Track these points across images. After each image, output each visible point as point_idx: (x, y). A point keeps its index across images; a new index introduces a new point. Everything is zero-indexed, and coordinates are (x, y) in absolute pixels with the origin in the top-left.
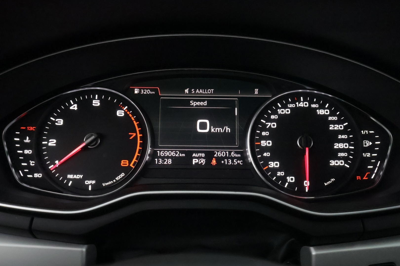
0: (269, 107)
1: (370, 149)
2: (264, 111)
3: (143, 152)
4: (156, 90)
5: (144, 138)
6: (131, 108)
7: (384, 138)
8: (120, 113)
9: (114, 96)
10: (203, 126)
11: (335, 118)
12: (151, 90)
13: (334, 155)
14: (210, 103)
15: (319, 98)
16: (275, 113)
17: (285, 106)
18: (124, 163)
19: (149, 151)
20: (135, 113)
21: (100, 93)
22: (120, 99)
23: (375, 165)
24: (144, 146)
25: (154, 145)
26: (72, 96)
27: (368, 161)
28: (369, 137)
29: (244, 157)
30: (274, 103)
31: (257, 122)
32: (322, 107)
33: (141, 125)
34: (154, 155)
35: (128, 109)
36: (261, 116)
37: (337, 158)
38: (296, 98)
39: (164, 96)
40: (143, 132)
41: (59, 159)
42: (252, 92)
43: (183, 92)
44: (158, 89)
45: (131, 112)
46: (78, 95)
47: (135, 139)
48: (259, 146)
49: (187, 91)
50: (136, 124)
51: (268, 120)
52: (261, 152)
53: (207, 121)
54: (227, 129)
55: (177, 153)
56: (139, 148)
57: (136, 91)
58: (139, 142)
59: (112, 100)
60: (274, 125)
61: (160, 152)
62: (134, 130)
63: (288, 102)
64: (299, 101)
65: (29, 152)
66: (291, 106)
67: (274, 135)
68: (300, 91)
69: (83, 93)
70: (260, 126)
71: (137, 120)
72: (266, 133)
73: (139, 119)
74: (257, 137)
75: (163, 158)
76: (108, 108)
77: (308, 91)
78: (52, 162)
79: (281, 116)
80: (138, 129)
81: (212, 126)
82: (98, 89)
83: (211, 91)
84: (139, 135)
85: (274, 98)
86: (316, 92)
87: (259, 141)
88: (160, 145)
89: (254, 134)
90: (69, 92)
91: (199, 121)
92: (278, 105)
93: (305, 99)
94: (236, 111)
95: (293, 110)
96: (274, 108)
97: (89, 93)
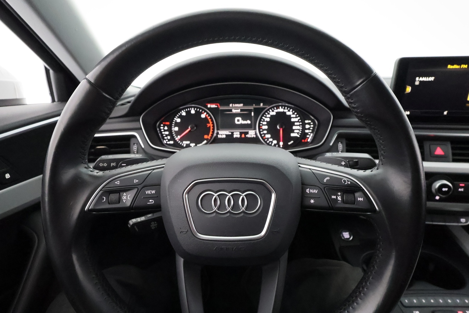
0: (266, 112)
1: (309, 129)
2: (264, 114)
3: (213, 132)
4: (217, 105)
5: (213, 126)
6: (207, 113)
7: (314, 124)
8: (203, 116)
9: (200, 109)
10: (238, 121)
11: (294, 116)
12: (216, 105)
13: (293, 131)
14: (242, 110)
15: (288, 107)
16: (269, 114)
17: (273, 111)
18: (206, 137)
19: (216, 131)
20: (209, 115)
21: (194, 107)
22: (203, 110)
23: (310, 135)
24: (214, 129)
25: (218, 129)
26: (183, 109)
27: (307, 134)
28: (309, 124)
29: (256, 134)
30: (268, 110)
31: (261, 118)
32: (289, 111)
33: (212, 121)
34: (218, 134)
35: (207, 114)
36: (263, 116)
37: (293, 132)
38: (278, 107)
39: (222, 108)
40: (213, 123)
41: (180, 135)
42: (260, 105)
43: (229, 106)
44: (219, 105)
45: (208, 115)
46: (185, 108)
47: (210, 127)
48: (262, 129)
49: (231, 105)
50: (210, 120)
51: (266, 117)
52: (263, 131)
53: (240, 118)
54: (249, 122)
55: (228, 132)
56: (211, 130)
57: (209, 106)
58: (212, 128)
59: (199, 110)
60: (268, 120)
61: (220, 132)
62: (209, 123)
63: (274, 109)
64: (279, 108)
65: (167, 133)
66: (276, 111)
67: (268, 123)
68: (280, 104)
69: (187, 108)
70: (262, 120)
71: (210, 118)
72: (265, 123)
73: (211, 118)
74: (261, 125)
75: (222, 135)
76: (198, 114)
77: (283, 104)
78: (177, 137)
79: (271, 116)
80: (211, 122)
81: (242, 121)
82: (193, 105)
83: (242, 105)
84: (211, 125)
85: (269, 108)
86: (287, 105)
87: (262, 126)
88: (220, 129)
89: (259, 123)
90: (181, 108)
91: (237, 119)
92: (271, 110)
93: (282, 108)
94: (253, 114)
95: (276, 113)
96: (268, 112)
97: (189, 107)
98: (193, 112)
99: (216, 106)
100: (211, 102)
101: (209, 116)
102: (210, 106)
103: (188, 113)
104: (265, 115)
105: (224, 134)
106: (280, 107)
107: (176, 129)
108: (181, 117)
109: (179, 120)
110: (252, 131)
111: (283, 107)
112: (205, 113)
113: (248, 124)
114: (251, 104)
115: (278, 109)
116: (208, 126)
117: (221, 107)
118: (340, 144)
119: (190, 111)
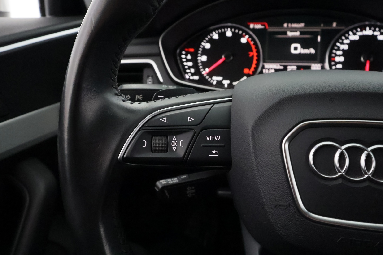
0: (343, 35)
2: (340, 38)
3: (257, 65)
4: (264, 25)
5: (258, 56)
6: (250, 36)
8: (244, 40)
9: (240, 29)
10: (296, 49)
12: (262, 25)
14: (301, 33)
15: (380, 27)
16: (347, 38)
17: (354, 34)
18: (246, 71)
19: (261, 64)
20: (253, 40)
21: (231, 27)
22: (243, 31)
24: (258, 61)
25: (264, 61)
26: (214, 30)
30: (347, 32)
31: (334, 45)
32: (382, 34)
33: (257, 47)
34: (263, 67)
35: (249, 38)
36: (337, 41)
38: (363, 28)
39: (271, 29)
40: (258, 52)
41: (209, 68)
42: (331, 25)
43: (282, 25)
44: (266, 24)
45: (250, 39)
46: (217, 29)
47: (253, 56)
48: (334, 61)
49: (285, 25)
50: (253, 47)
51: (342, 43)
52: (335, 65)
53: (298, 45)
54: (312, 51)
55: (278, 66)
56: (255, 62)
57: (252, 26)
58: (255, 58)
59: (239, 31)
60: (346, 47)
61: (267, 65)
62: (252, 51)
63: (357, 31)
64: (365, 30)
65: (190, 64)
66: (360, 33)
67: (345, 53)
68: (367, 23)
69: (221, 28)
70: (336, 48)
71: (254, 44)
72: (339, 53)
73: (255, 44)
74: (333, 55)
75: (268, 69)
76: (236, 37)
77: (373, 23)
78: (204, 70)
79: (351, 41)
80: (254, 50)
81: (302, 49)
82: (229, 24)
83: (302, 25)
84: (255, 54)
85: (347, 29)
86: (379, 24)
87: (334, 57)
88: (267, 61)
89: (331, 53)
90: (212, 28)
91: (293, 46)
92: (351, 33)
93: (370, 29)
94: (319, 39)
95: (360, 37)
96: (347, 35)
97: (224, 27)
98: (229, 34)
99: (262, 27)
100: (255, 21)
101: (252, 41)
102: (254, 26)
103: (222, 35)
104: (340, 41)
105: (272, 69)
106: (368, 28)
107: (204, 58)
108: (211, 41)
109: (208, 46)
110: (316, 65)
111: (373, 28)
112: (247, 37)
113: (310, 54)
114: (317, 24)
115: (364, 31)
116: (251, 55)
117: (270, 28)
119: (225, 32)
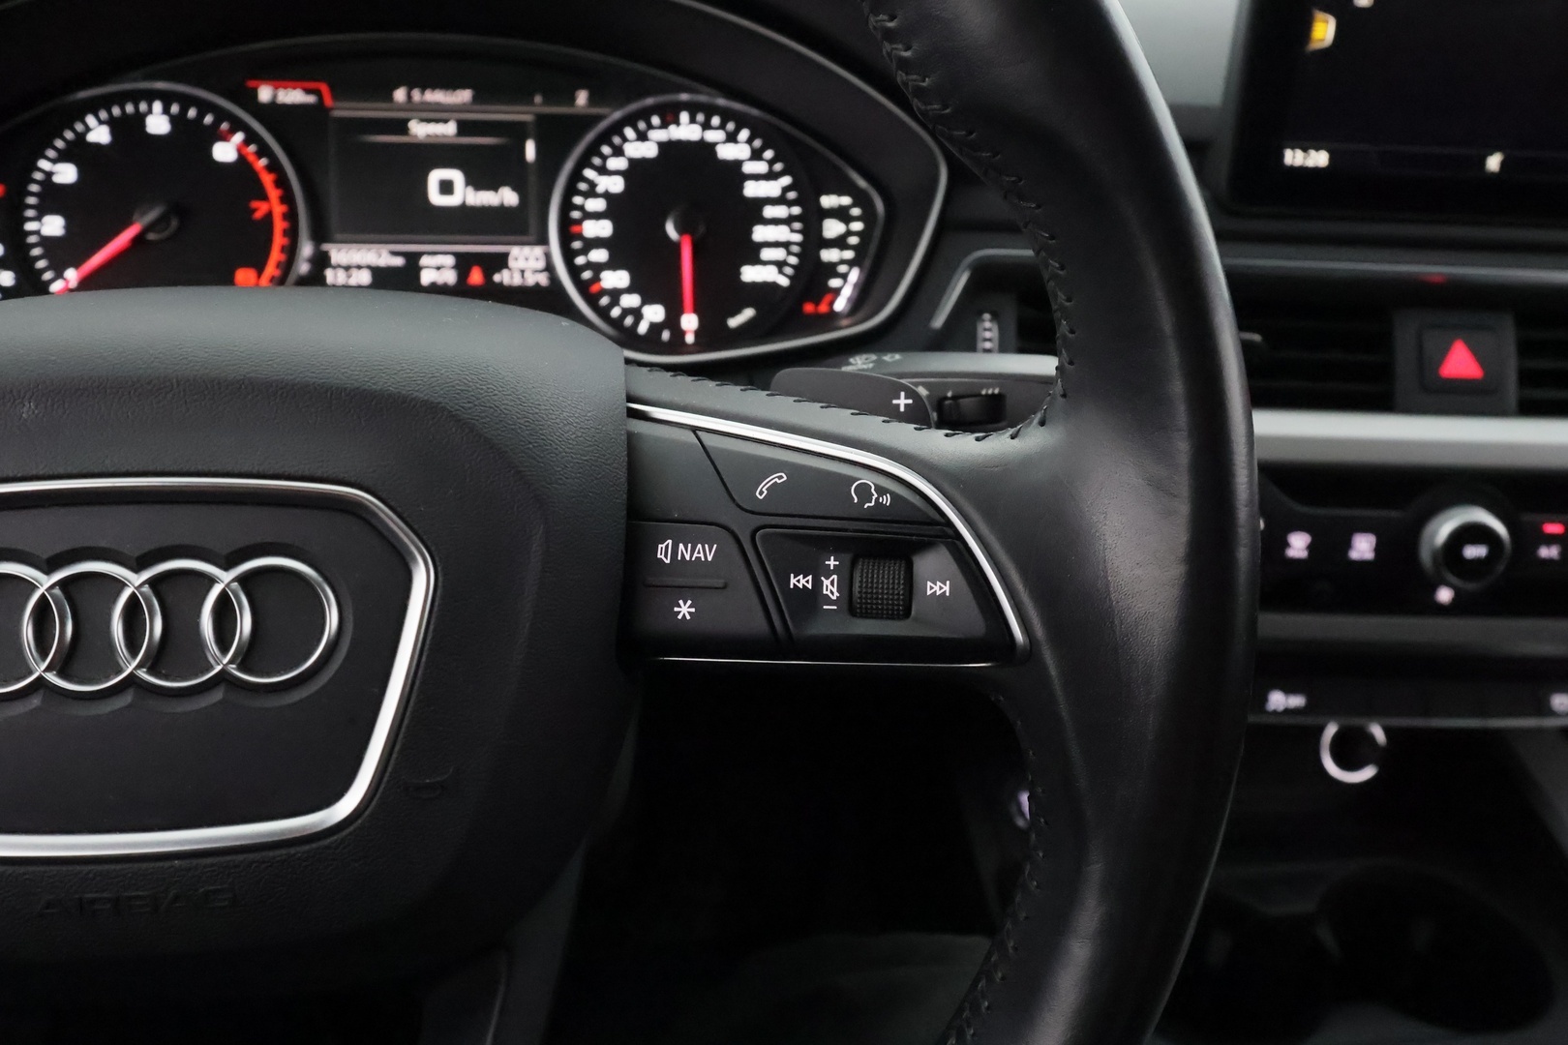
0: (605, 138)
1: (840, 243)
2: (593, 150)
3: (291, 251)
4: (318, 93)
6: (251, 137)
7: (868, 217)
8: (225, 152)
9: (204, 107)
10: (446, 187)
11: (761, 167)
12: (308, 91)
13: (752, 253)
14: (464, 128)
15: (726, 115)
16: (618, 152)
17: (642, 137)
18: (245, 277)
19: (306, 249)
20: (264, 151)
21: (167, 99)
22: (221, 115)
23: (844, 277)
24: (292, 234)
25: (320, 235)
26: (93, 106)
27: (831, 270)
28: (841, 214)
29: (549, 268)
30: (617, 129)
31: (576, 176)
32: (732, 138)
33: (282, 182)
34: (321, 260)
35: (247, 142)
36: (584, 162)
37: (756, 260)
38: (670, 118)
39: (345, 110)
40: (287, 198)
41: (77, 265)
42: (572, 99)
43: (389, 98)
44: (324, 88)
45: (252, 148)
46: (106, 102)
47: (269, 215)
48: (580, 237)
49: (400, 95)
50: (267, 179)
51: (603, 171)
52: (585, 251)
53: (456, 176)
54: (508, 197)
55: (383, 256)
56: (279, 240)
57: (265, 94)
58: (279, 225)
59: (201, 115)
60: (616, 185)
61: (339, 254)
62: (265, 198)
63: (650, 127)
64: (677, 122)
66: (659, 135)
67: (616, 208)
68: (684, 97)
69: (121, 99)
70: (583, 186)
71: (270, 168)
72: (596, 205)
73: (274, 167)
74: (576, 214)
75: (347, 268)
76: (192, 138)
77: (702, 98)
78: (59, 275)
79: (632, 162)
80: (274, 194)
81: (470, 189)
82: (160, 85)
83: (464, 96)
84: (278, 210)
85: (617, 115)
86: (721, 102)
87: (579, 222)
88: (338, 236)
89: (567, 206)
90: (83, 94)
91: (436, 176)
92: (629, 132)
93: (693, 120)
94: (530, 151)
95: (663, 146)
96: (617, 140)
97: (136, 97)
98: (158, 124)
99: (311, 99)
100: (281, 76)
101: (259, 154)
102: (275, 96)
103: (129, 129)
104: (597, 161)
105: (359, 267)
106: (684, 117)
107: (53, 226)
108: (79, 152)
109: (66, 174)
110: (526, 250)
111: (700, 117)
112: (239, 137)
113: (502, 210)
114: (523, 96)
115: (672, 127)
116: (258, 215)
117: (339, 104)
118: (988, 325)
119: (140, 119)
